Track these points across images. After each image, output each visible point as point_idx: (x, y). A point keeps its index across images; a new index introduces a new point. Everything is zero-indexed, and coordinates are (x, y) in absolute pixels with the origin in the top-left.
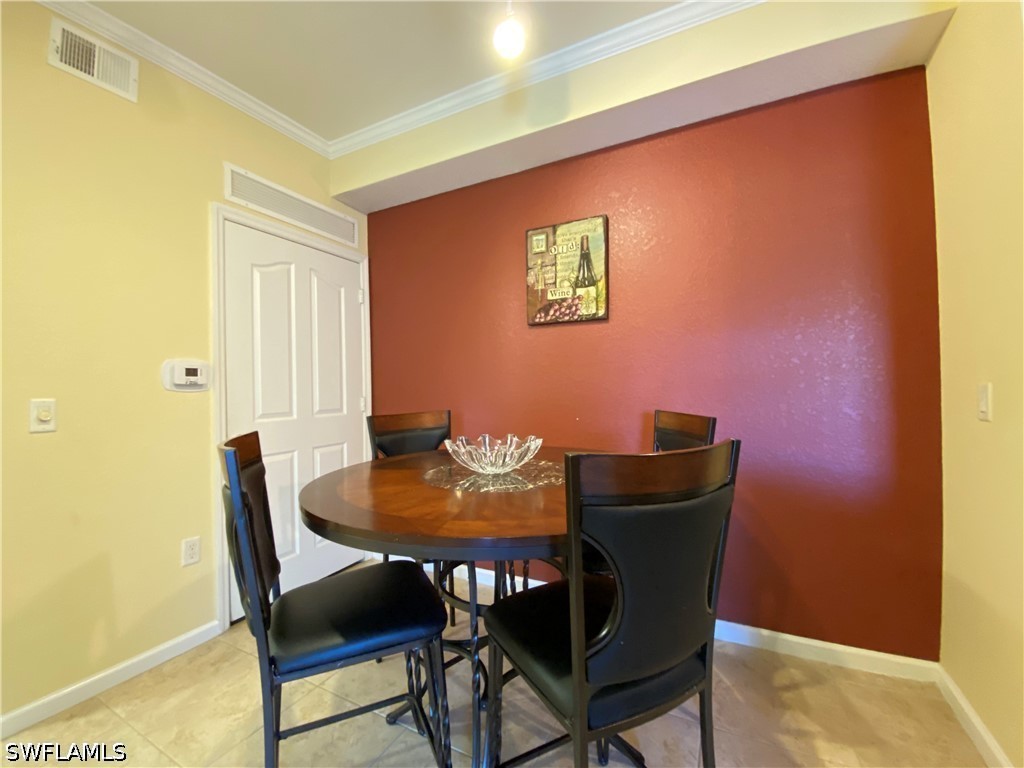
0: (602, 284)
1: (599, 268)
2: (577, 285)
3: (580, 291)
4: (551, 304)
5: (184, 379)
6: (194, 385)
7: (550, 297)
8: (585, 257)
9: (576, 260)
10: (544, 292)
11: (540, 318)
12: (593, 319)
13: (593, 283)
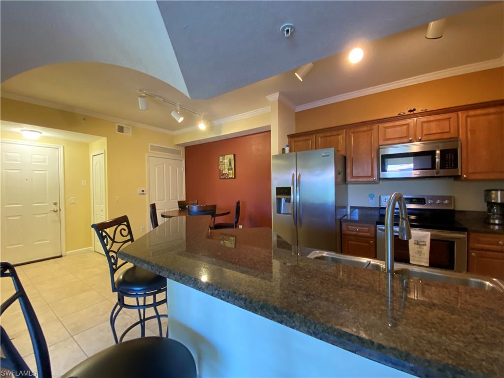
0: (233, 170)
1: (233, 166)
2: (229, 170)
3: (230, 171)
4: (224, 174)
5: (141, 192)
6: (143, 194)
7: (224, 172)
8: (230, 163)
9: (228, 164)
10: (222, 171)
11: (222, 177)
12: (232, 178)
13: (232, 170)
